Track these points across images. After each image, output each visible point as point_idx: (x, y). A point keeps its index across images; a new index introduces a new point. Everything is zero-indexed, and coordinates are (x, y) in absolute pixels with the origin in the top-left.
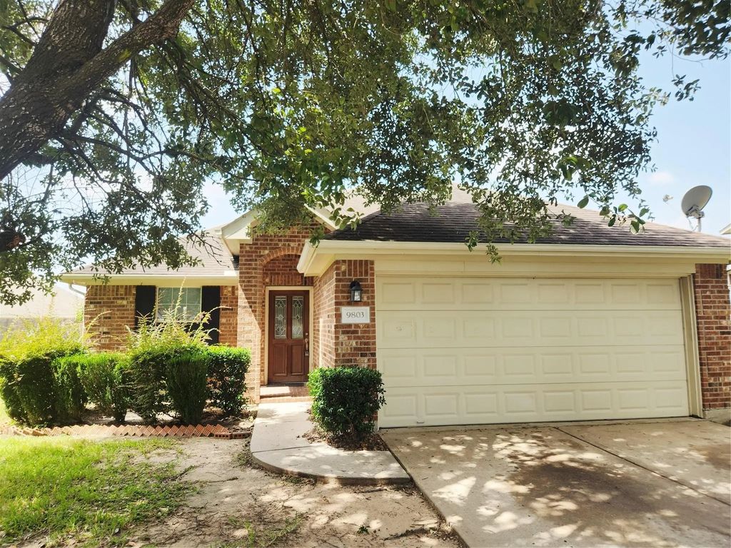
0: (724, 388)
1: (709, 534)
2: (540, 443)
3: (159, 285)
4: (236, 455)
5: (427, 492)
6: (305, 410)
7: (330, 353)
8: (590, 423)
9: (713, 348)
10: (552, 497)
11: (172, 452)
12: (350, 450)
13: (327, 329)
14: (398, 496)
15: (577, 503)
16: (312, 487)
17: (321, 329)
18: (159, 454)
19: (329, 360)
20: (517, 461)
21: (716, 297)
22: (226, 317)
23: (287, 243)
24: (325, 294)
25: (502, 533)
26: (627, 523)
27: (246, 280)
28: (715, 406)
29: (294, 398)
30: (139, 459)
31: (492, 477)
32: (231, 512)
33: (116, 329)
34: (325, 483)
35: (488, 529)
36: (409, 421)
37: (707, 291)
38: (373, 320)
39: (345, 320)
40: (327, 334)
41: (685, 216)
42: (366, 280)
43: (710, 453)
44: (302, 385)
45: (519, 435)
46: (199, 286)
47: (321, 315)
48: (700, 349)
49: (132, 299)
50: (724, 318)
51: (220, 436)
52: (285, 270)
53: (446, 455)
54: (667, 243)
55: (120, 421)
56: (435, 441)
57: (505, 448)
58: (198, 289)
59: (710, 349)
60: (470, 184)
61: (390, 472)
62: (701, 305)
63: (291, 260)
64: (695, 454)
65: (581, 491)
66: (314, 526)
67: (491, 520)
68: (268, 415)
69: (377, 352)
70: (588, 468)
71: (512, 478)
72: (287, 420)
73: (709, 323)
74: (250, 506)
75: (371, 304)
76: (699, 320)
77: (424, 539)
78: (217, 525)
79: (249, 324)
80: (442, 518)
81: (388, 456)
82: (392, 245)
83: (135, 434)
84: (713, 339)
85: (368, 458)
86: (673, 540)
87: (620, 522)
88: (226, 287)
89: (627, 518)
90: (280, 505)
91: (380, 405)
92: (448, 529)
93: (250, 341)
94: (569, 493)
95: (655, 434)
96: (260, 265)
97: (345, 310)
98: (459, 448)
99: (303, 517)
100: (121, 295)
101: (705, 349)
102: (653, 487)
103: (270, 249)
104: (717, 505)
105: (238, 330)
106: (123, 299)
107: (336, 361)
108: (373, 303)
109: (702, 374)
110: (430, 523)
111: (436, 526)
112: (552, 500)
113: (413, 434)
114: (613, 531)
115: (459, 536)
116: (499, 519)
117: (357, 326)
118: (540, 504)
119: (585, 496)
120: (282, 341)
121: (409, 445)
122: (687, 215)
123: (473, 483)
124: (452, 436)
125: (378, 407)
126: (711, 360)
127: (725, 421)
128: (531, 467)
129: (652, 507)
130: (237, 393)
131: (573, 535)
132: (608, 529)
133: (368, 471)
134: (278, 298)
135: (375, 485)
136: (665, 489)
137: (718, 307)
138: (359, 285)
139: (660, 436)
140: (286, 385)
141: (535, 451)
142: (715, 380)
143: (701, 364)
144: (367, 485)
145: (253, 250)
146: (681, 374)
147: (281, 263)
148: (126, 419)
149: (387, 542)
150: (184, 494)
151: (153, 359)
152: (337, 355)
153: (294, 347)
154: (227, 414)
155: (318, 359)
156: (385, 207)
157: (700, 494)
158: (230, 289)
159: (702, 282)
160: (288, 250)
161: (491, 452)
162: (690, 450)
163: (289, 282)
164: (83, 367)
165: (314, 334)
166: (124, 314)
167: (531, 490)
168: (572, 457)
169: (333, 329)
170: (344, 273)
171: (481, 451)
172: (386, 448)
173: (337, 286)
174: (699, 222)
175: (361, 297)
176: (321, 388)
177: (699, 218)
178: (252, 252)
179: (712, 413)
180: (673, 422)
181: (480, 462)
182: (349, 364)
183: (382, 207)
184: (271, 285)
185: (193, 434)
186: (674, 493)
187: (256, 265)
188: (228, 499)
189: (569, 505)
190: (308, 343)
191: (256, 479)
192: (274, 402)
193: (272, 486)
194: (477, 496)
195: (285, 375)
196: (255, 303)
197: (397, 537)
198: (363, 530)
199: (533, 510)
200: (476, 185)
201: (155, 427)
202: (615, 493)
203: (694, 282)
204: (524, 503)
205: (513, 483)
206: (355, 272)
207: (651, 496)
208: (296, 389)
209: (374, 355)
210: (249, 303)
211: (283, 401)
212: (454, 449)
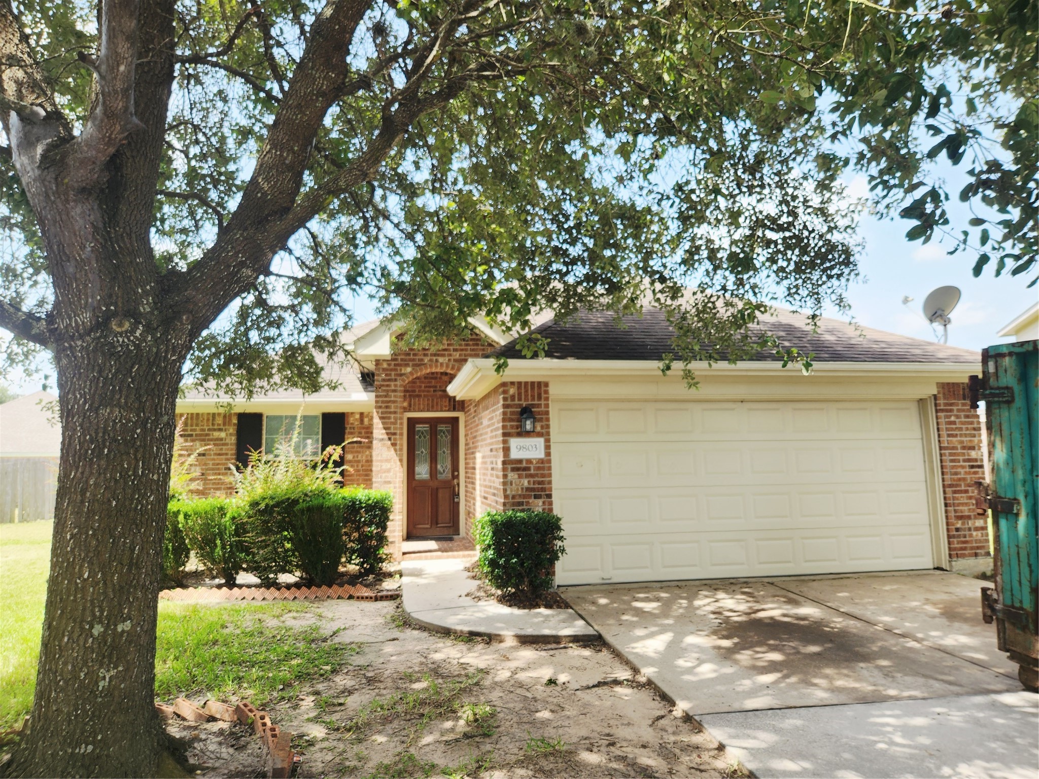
0: (974, 533)
1: (921, 680)
2: (751, 599)
3: (266, 413)
4: (389, 617)
5: (619, 647)
6: (462, 567)
7: (494, 495)
8: (812, 578)
9: (960, 486)
10: (758, 649)
11: (308, 615)
12: (524, 608)
13: (490, 467)
14: (587, 652)
15: (784, 653)
16: (487, 646)
17: (478, 466)
18: (294, 618)
19: (494, 504)
20: (722, 617)
21: (963, 423)
22: (352, 452)
23: (434, 358)
24: (485, 422)
25: (702, 681)
26: (836, 671)
27: (383, 405)
28: (963, 556)
29: (445, 554)
30: (272, 623)
31: (692, 633)
32: (402, 669)
33: (213, 469)
34: (501, 642)
35: (687, 677)
36: (593, 578)
37: (950, 416)
38: (548, 454)
39: (515, 454)
40: (490, 472)
41: (928, 322)
42: (539, 406)
43: (945, 607)
44: (451, 539)
45: (726, 591)
46: (318, 412)
47: (479, 449)
48: (944, 486)
49: (232, 430)
50: (973, 448)
51: (362, 598)
52: (428, 391)
53: (639, 612)
54: (901, 358)
55: (231, 584)
56: (625, 598)
57: (708, 604)
58: (316, 417)
59: (957, 486)
60: (663, 301)
61: (574, 629)
62: (944, 433)
63: (436, 378)
64: (929, 608)
65: (791, 644)
66: (497, 679)
67: (690, 671)
68: (417, 573)
69: (554, 494)
70: (802, 623)
71: (715, 633)
72: (442, 579)
73: (954, 454)
74: (422, 663)
75: (545, 434)
76: (943, 452)
77: (618, 689)
78: (389, 680)
79: (388, 461)
80: (636, 671)
81: (570, 614)
82: (571, 363)
83: (253, 599)
84: (960, 473)
85: (548, 616)
86: (882, 685)
87: (828, 671)
88: (352, 413)
89: (837, 667)
90: (455, 662)
91: (560, 554)
92: (643, 680)
93: (389, 482)
94: (777, 646)
95: (887, 588)
96: (401, 386)
97: (514, 442)
98: (655, 605)
99: (485, 672)
100: (219, 425)
101: (950, 486)
102: (873, 640)
103: (414, 365)
104: (939, 655)
105: (374, 469)
106: (220, 430)
107: (504, 504)
108: (548, 434)
109: (947, 517)
110: (624, 674)
111: (630, 677)
112: (758, 652)
113: (599, 591)
114: (820, 678)
115: (655, 685)
116: (699, 669)
117: (529, 461)
118: (744, 657)
119: (794, 648)
120: (423, 482)
121: (594, 603)
122: (931, 321)
123: (671, 639)
124: (645, 593)
125: (557, 558)
126: (958, 499)
127: (976, 574)
128: (737, 622)
129: (866, 658)
130: (378, 547)
131: (776, 682)
132: (815, 677)
133: (549, 628)
134: (419, 427)
135: (559, 643)
136: (885, 641)
137: (966, 435)
138: (531, 412)
139: (893, 591)
140: (431, 539)
141: (743, 607)
142: (963, 524)
143: (946, 505)
144: (549, 643)
145: (392, 367)
146: (923, 517)
147: (423, 382)
148: (238, 582)
149: (578, 692)
150: (343, 654)
151: (278, 504)
152: (506, 497)
153: (440, 491)
154: (368, 572)
155: (474, 504)
156: (559, 316)
157: (923, 645)
158: (358, 416)
159: (946, 404)
160: (436, 366)
161: (691, 608)
162: (925, 604)
163: (433, 407)
164: (186, 516)
165: (466, 473)
166: (221, 449)
167: (736, 644)
168: (785, 612)
169: (500, 466)
170: (513, 398)
171: (680, 608)
172: (567, 606)
173: (504, 413)
174: (945, 330)
175: (534, 427)
176: (490, 535)
177: (945, 325)
178: (391, 370)
179: (959, 564)
180: (913, 575)
181: (679, 618)
182: (520, 508)
183: (556, 315)
184: (410, 411)
185: (328, 597)
186: (895, 645)
187: (396, 386)
188: (393, 658)
189: (776, 656)
190: (458, 484)
191: (419, 640)
192: (420, 558)
193: (441, 645)
194: (675, 649)
195: (428, 526)
196: (395, 434)
197: (588, 688)
198: (552, 682)
199: (736, 662)
200: (669, 302)
201: (279, 589)
202: (829, 645)
203: (936, 405)
204: (727, 655)
205: (715, 637)
206: (526, 396)
207: (868, 648)
208: (445, 544)
209: (549, 496)
210: (387, 434)
211: (432, 558)
212: (649, 606)
